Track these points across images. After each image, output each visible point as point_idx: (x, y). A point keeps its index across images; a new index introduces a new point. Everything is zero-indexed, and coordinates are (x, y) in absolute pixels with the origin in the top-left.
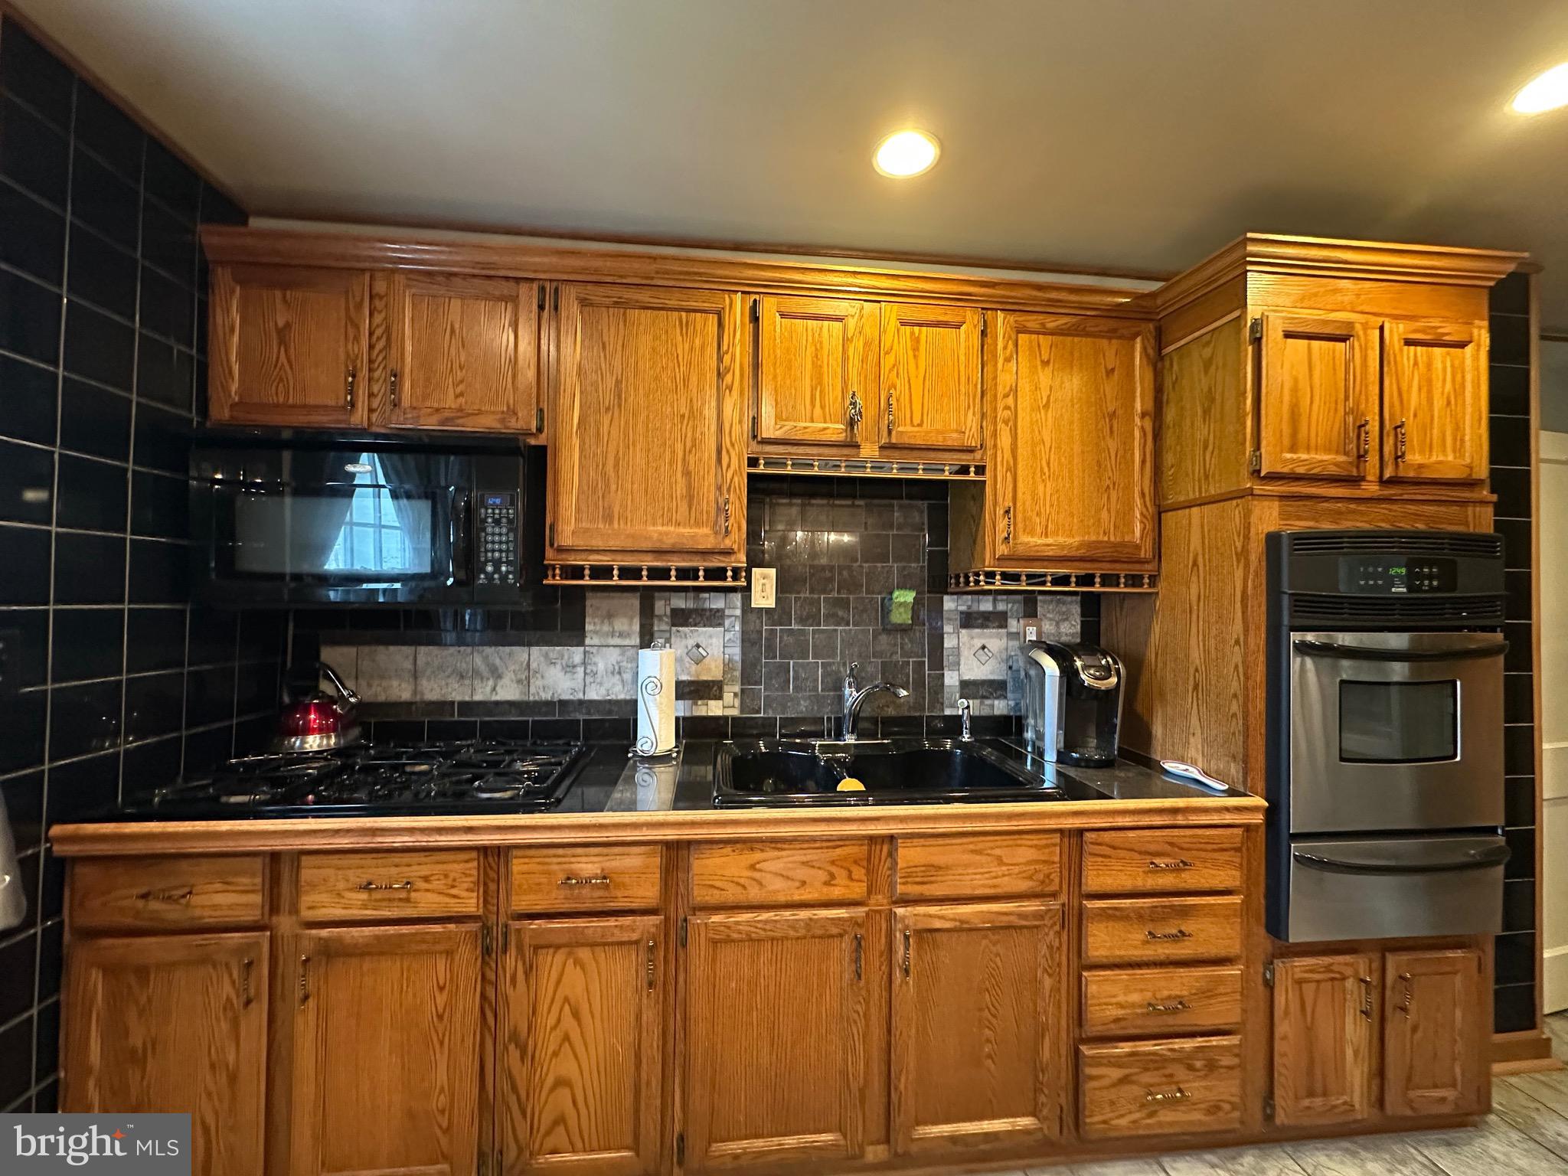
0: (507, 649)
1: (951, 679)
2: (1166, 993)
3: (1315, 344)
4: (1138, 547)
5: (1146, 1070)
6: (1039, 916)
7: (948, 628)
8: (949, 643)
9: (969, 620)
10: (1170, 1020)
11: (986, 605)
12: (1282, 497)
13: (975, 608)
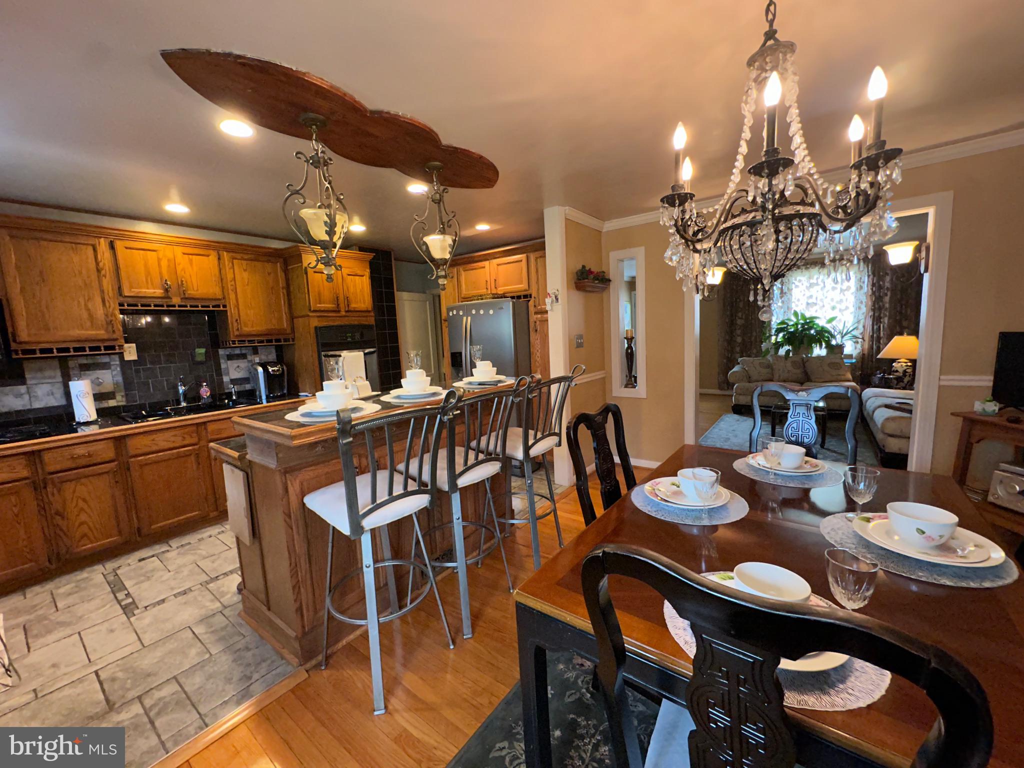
1: (226, 379)
4: (286, 330)
7: (222, 361)
8: (223, 366)
9: (230, 357)
11: (237, 351)
12: (318, 317)
13: (233, 353)
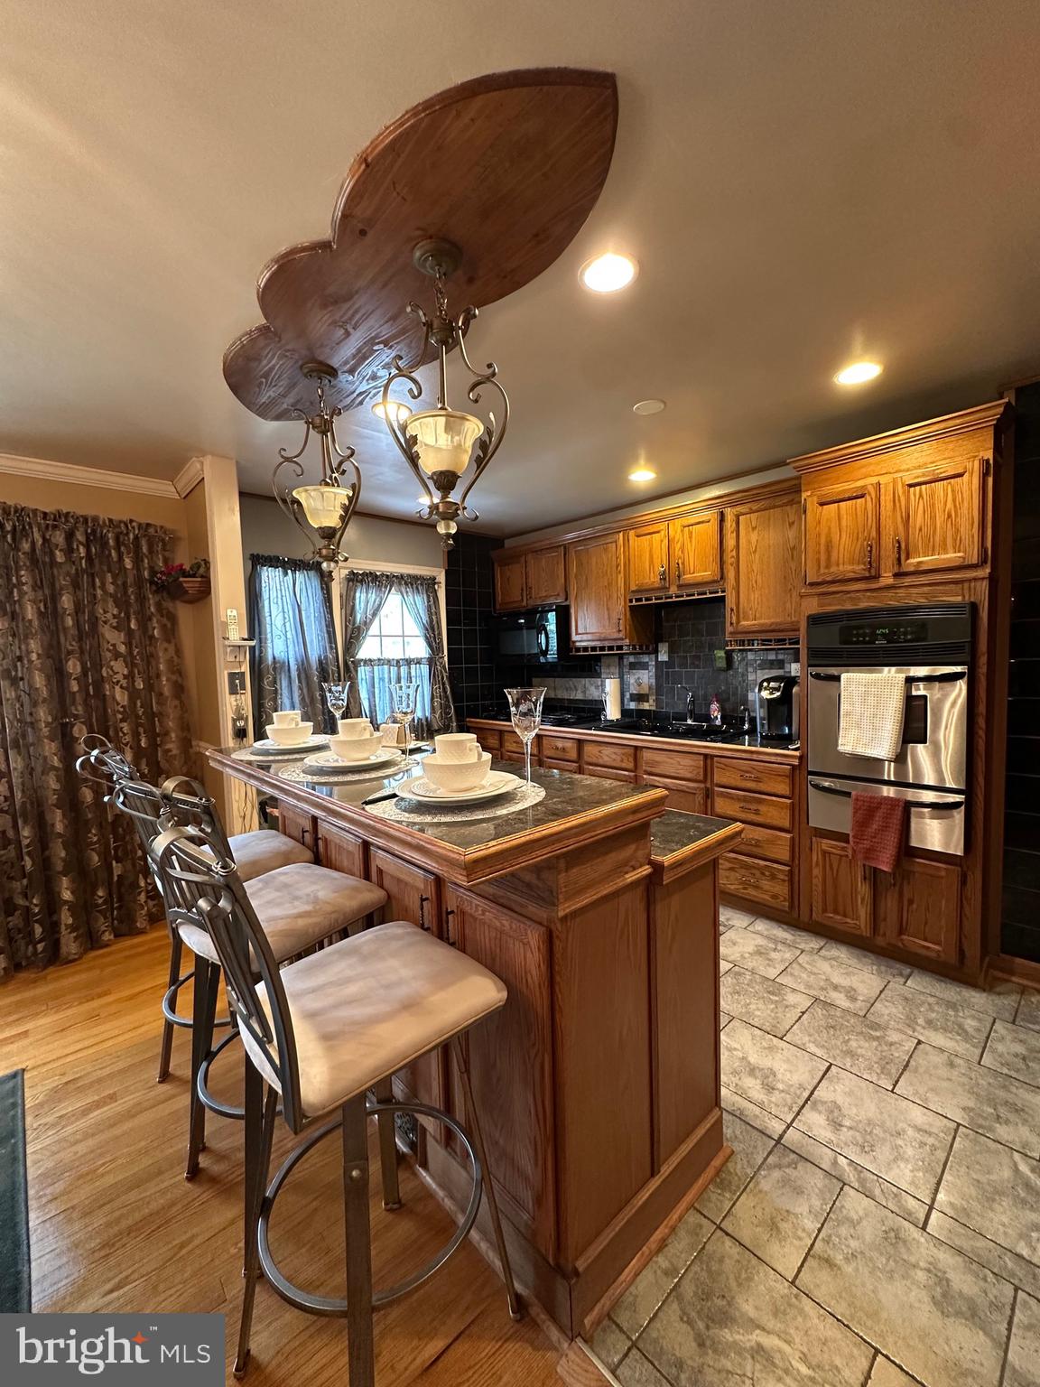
0: (579, 679)
1: (752, 697)
2: (751, 836)
3: (842, 504)
5: (742, 868)
6: (695, 789)
7: (750, 669)
8: (751, 677)
10: (754, 849)
11: (772, 656)
12: (819, 595)
